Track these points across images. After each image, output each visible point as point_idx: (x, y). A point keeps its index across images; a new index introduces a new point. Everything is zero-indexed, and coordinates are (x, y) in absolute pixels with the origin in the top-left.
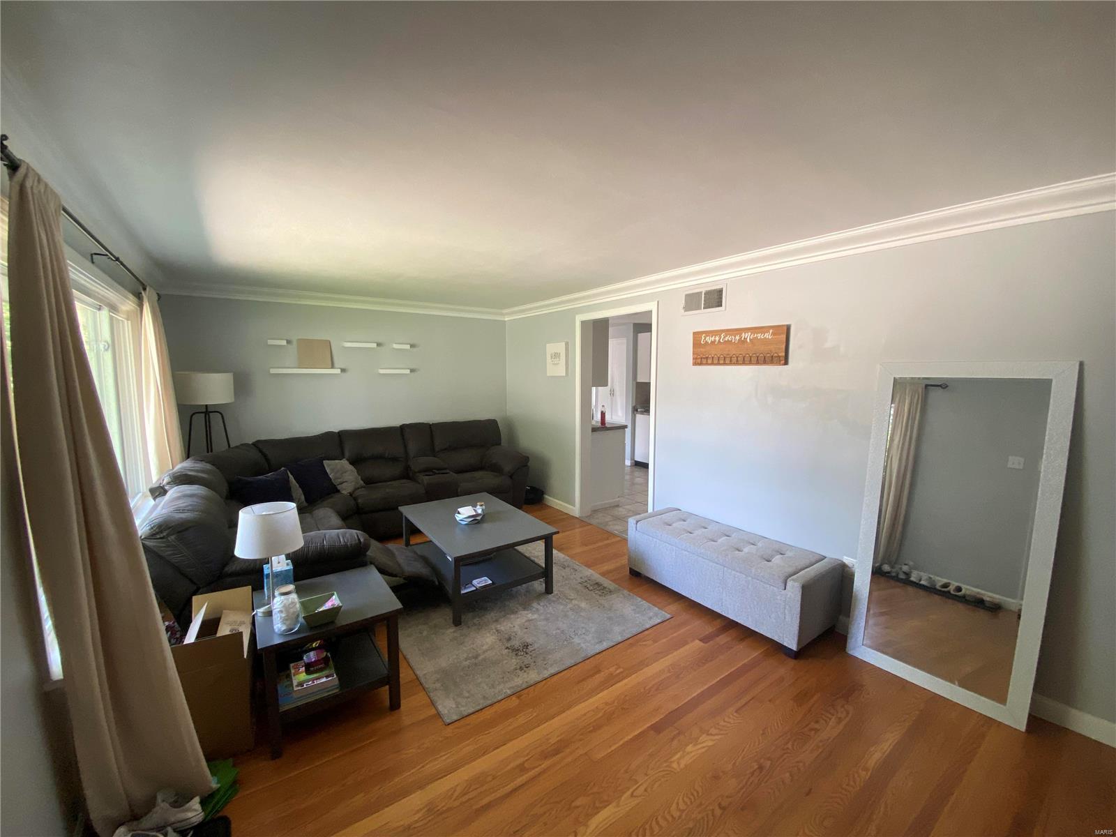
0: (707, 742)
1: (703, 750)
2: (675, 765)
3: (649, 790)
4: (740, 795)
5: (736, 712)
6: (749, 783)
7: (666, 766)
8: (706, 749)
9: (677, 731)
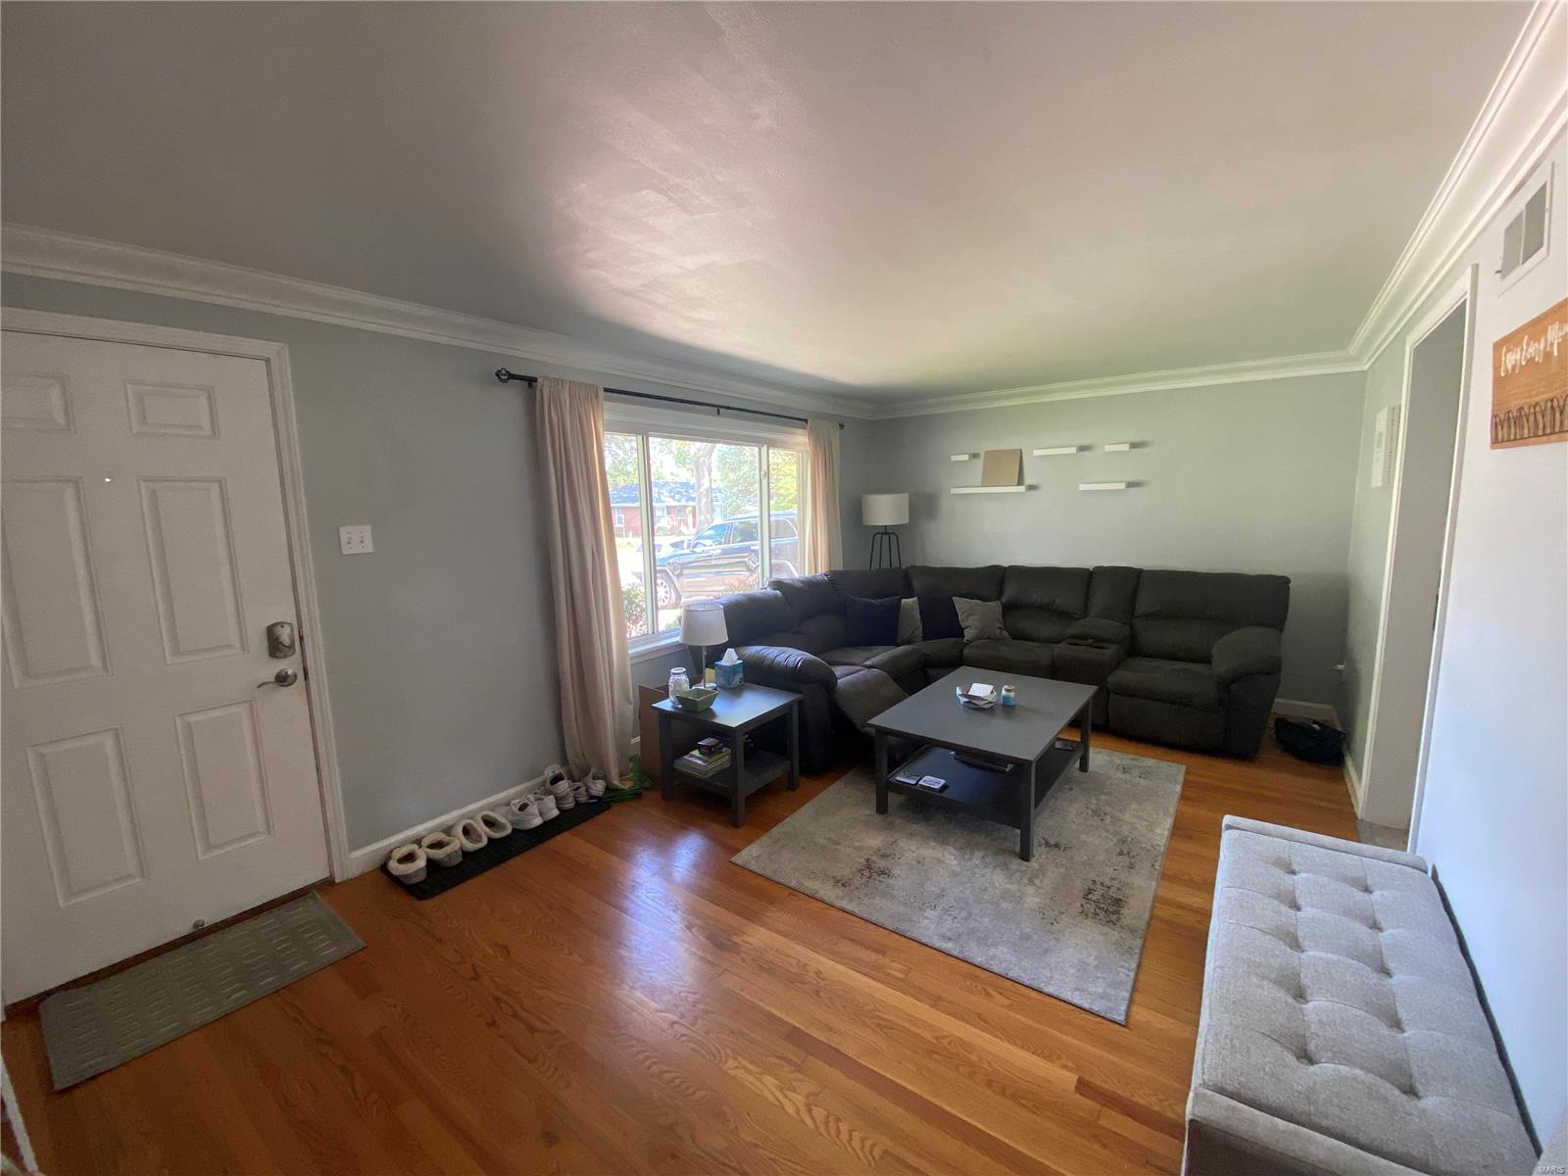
0: (793, 1103)
1: (771, 1099)
2: (731, 1063)
3: (684, 1038)
4: (698, 1152)
5: (886, 1152)
6: (726, 1168)
7: (727, 1054)
8: (777, 1103)
9: (799, 1062)
